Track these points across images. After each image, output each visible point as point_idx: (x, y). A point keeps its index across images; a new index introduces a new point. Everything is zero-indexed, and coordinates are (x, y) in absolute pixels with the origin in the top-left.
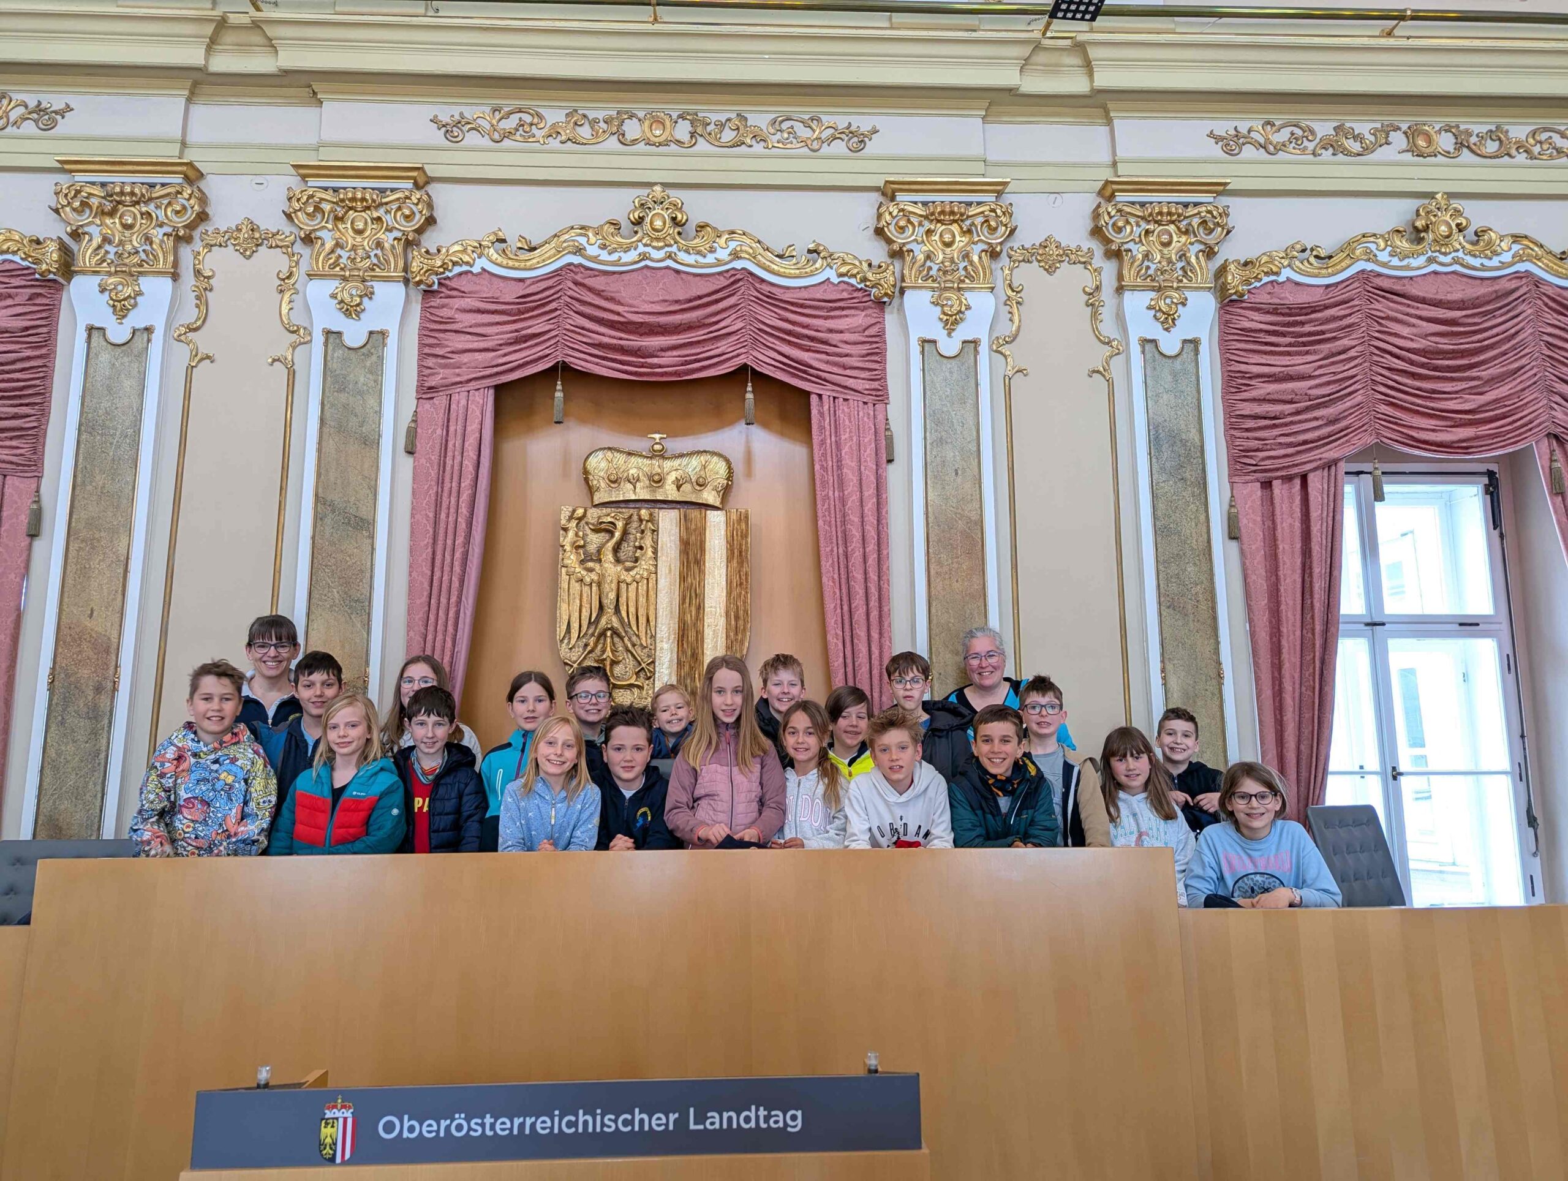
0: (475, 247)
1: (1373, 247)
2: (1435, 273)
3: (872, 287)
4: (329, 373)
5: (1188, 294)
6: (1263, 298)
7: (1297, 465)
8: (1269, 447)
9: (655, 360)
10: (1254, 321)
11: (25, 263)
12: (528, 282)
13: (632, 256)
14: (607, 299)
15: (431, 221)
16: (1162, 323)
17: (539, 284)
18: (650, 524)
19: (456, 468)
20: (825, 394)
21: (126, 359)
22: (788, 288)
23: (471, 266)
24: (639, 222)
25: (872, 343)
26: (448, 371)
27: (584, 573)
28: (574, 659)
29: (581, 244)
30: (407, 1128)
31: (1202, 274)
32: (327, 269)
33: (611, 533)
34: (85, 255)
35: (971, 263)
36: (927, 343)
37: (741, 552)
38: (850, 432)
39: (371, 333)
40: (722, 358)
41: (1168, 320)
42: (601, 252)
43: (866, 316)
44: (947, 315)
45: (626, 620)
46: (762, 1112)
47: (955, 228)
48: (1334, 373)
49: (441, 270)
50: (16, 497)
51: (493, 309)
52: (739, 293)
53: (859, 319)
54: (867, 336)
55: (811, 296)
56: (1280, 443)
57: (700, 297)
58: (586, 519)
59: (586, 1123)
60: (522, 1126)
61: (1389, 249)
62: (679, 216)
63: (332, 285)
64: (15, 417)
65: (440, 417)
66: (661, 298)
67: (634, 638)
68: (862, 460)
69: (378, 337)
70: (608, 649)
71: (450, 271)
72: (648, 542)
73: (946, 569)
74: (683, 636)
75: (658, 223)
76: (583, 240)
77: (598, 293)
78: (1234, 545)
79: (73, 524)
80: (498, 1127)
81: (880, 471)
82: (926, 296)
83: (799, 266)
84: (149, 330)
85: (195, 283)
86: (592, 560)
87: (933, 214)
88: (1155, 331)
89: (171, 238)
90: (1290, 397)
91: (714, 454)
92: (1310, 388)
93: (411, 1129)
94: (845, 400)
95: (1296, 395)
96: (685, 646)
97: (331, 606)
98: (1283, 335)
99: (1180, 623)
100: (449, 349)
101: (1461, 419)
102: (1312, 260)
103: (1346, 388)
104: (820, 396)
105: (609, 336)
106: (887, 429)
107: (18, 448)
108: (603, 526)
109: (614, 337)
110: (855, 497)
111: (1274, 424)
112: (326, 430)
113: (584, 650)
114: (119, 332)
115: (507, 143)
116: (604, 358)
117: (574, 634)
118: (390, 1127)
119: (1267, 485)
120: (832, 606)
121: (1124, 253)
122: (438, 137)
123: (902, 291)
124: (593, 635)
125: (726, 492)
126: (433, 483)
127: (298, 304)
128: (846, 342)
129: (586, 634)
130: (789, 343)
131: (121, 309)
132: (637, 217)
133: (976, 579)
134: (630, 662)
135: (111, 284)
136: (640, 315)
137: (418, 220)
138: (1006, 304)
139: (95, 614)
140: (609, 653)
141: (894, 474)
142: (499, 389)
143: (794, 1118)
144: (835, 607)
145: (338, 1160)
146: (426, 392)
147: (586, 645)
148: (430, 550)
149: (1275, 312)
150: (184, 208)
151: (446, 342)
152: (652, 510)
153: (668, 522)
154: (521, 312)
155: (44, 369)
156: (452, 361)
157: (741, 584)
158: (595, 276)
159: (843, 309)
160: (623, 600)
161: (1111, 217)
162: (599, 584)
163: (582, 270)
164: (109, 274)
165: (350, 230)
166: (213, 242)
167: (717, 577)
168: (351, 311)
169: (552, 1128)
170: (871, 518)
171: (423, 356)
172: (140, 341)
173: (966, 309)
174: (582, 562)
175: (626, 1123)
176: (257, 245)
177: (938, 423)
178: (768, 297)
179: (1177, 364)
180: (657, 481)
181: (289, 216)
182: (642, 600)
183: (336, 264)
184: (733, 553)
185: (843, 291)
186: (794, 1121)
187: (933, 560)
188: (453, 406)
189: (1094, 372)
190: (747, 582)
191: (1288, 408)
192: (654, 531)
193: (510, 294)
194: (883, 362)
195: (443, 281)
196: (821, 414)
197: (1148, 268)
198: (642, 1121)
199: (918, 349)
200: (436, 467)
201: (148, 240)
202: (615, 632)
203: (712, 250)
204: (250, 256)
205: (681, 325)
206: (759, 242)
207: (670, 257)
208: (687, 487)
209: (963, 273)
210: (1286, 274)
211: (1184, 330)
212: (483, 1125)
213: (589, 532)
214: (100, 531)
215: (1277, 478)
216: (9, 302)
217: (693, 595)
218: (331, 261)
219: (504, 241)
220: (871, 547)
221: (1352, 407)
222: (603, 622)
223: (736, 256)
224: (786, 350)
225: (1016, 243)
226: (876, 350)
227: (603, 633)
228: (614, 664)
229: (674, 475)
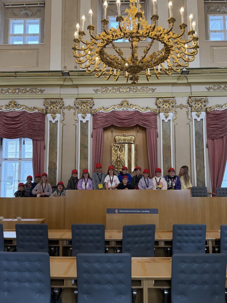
0: (100, 109)
3: (155, 113)
4: (81, 127)
5: (202, 112)
6: (213, 113)
9: (125, 124)
10: (211, 116)
11: (41, 112)
12: (108, 113)
13: (121, 109)
15: (94, 105)
19: (99, 139)
20: (148, 128)
21: (55, 125)
22: (143, 113)
23: (100, 111)
24: (122, 104)
26: (97, 126)
31: (204, 109)
34: (48, 111)
35: (170, 108)
36: (163, 120)
38: (152, 133)
40: (134, 123)
41: (198, 116)
42: (117, 109)
44: (166, 116)
47: (167, 103)
48: (222, 124)
50: (42, 144)
51: (103, 117)
52: (136, 114)
53: (153, 117)
54: (154, 119)
55: (147, 114)
57: (131, 115)
62: (128, 103)
63: (81, 114)
64: (41, 133)
65: (96, 132)
66: (125, 115)
68: (154, 137)
69: (87, 121)
72: (124, 148)
73: (165, 153)
75: (125, 104)
76: (115, 107)
77: (117, 114)
78: (207, 149)
81: (156, 139)
82: (163, 113)
83: (145, 110)
84: (57, 121)
85: (63, 114)
87: (164, 101)
88: (196, 118)
89: (60, 108)
90: (216, 127)
91: (132, 136)
92: (219, 126)
93: (122, 211)
94: (151, 129)
97: (83, 158)
98: (215, 118)
99: (199, 160)
100: (97, 123)
102: (220, 107)
103: (224, 126)
105: (118, 121)
106: (157, 133)
107: (42, 137)
110: (153, 143)
111: (214, 131)
112: (81, 135)
114: (54, 122)
115: (104, 93)
116: (118, 124)
118: (120, 211)
119: (213, 140)
121: (192, 106)
122: (94, 92)
123: (160, 113)
125: (134, 141)
126: (95, 141)
127: (76, 117)
128: (151, 121)
131: (54, 118)
133: (170, 154)
134: (121, 165)
135: (52, 115)
136: (123, 118)
137: (92, 105)
138: (174, 114)
139: (53, 159)
141: (158, 139)
142: (103, 128)
145: (117, 213)
146: (94, 129)
148: (95, 151)
149: (214, 114)
150: (61, 104)
153: (126, 145)
154: (106, 117)
155: (44, 127)
159: (151, 116)
161: (190, 101)
162: (117, 155)
163: (115, 111)
164: (52, 113)
165: (83, 106)
166: (65, 108)
168: (84, 118)
170: (155, 145)
171: (93, 124)
172: (56, 123)
173: (169, 115)
174: (115, 151)
176: (71, 109)
177: (164, 132)
178: (140, 114)
179: (200, 122)
180: (125, 140)
181: (75, 105)
182: (123, 157)
183: (81, 111)
185: (151, 113)
188: (98, 131)
189: (187, 124)
191: (216, 129)
193: (105, 115)
194: (157, 123)
195: (96, 113)
196: (148, 131)
197: (196, 108)
200: (95, 139)
201: (57, 108)
202: (119, 161)
203: (133, 108)
205: (128, 119)
206: (139, 106)
207: (127, 109)
208: (129, 141)
209: (168, 110)
210: (216, 109)
211: (200, 118)
212: (126, 211)
214: (53, 148)
215: (215, 139)
216: (39, 118)
219: (104, 108)
220: (155, 149)
221: (225, 129)
222: (118, 159)
223: (136, 109)
224: (143, 122)
225: (176, 105)
226: (156, 121)
227: (118, 161)
228: (119, 165)
229: (127, 139)
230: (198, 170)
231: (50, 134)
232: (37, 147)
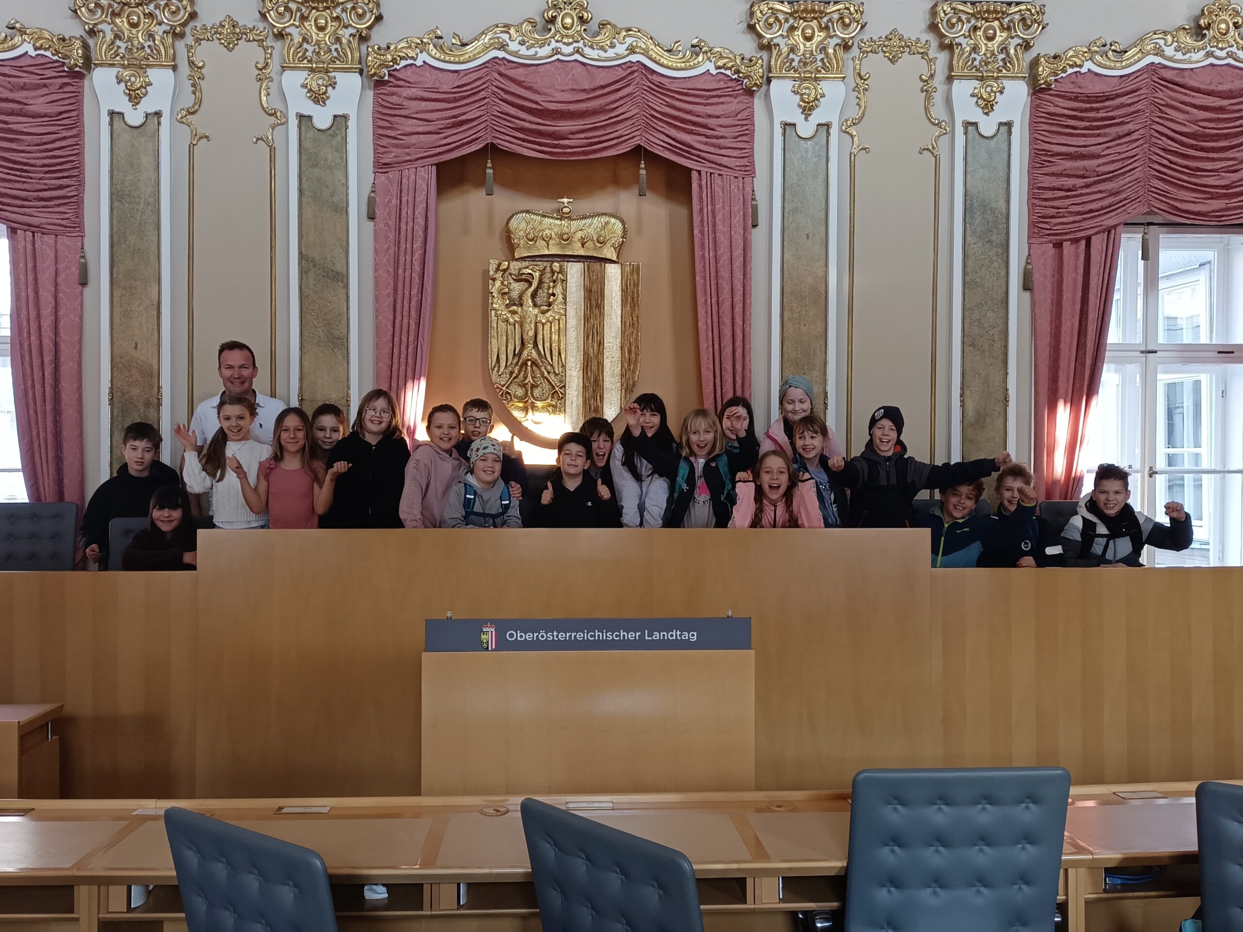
0: (418, 44)
1: (1162, 42)
2: (1212, 65)
3: (744, 78)
4: (303, 151)
5: (1006, 83)
6: (1068, 87)
7: (1082, 230)
8: (1061, 214)
9: (566, 142)
10: (1060, 106)
11: (55, 58)
12: (462, 74)
13: (545, 51)
14: (526, 88)
15: (379, 18)
16: (983, 108)
17: (470, 76)
18: (560, 275)
19: (410, 231)
20: (704, 170)
21: (142, 140)
22: (675, 78)
23: (415, 60)
24: (552, 21)
25: (742, 125)
26: (399, 151)
27: (509, 315)
28: (503, 383)
29: (504, 41)
30: (519, 636)
31: (1019, 65)
32: (296, 61)
33: (530, 284)
34: (100, 49)
35: (827, 54)
36: (788, 126)
37: (633, 298)
38: (723, 202)
39: (335, 116)
40: (620, 140)
41: (988, 107)
42: (520, 47)
43: (739, 102)
44: (805, 102)
45: (543, 353)
46: (678, 633)
47: (814, 24)
48: (1119, 153)
49: (391, 64)
50: (67, 253)
51: (433, 96)
52: (633, 84)
53: (733, 105)
54: (739, 120)
55: (693, 86)
56: (1070, 212)
57: (602, 87)
58: (509, 271)
59: (599, 635)
60: (570, 636)
61: (1175, 44)
62: (585, 15)
63: (301, 76)
64: (61, 187)
65: (395, 189)
66: (570, 87)
67: (549, 367)
68: (732, 226)
69: (341, 120)
70: (529, 375)
71: (398, 64)
72: (558, 290)
73: (796, 315)
74: (587, 366)
75: (568, 21)
77: (519, 83)
78: (1027, 295)
79: (115, 275)
80: (560, 636)
81: (747, 234)
82: (788, 84)
83: (684, 60)
84: (158, 114)
85: (189, 73)
86: (514, 304)
87: (796, 12)
88: (976, 115)
89: (170, 35)
90: (1082, 173)
91: (611, 215)
92: (1098, 166)
93: (521, 637)
94: (719, 175)
95: (1087, 171)
96: (589, 374)
97: (318, 342)
98: (1082, 119)
99: (978, 358)
100: (399, 132)
101: (1217, 193)
102: (1110, 53)
103: (1128, 165)
104: (699, 172)
105: (530, 122)
106: (754, 199)
107: (65, 213)
108: (523, 277)
109: (533, 123)
110: (726, 256)
111: (1067, 196)
112: (304, 199)
113: (511, 376)
114: (135, 117)
116: (524, 140)
117: (503, 364)
118: (511, 636)
119: (1058, 245)
120: (705, 345)
121: (955, 47)
123: (769, 81)
124: (517, 364)
125: (619, 249)
126: (392, 244)
127: (274, 90)
128: (721, 126)
129: (511, 363)
130: (675, 127)
131: (135, 97)
132: (550, 17)
133: (820, 324)
134: (546, 386)
135: (126, 76)
136: (554, 104)
137: (369, 20)
138: (854, 90)
139: (139, 347)
140: (530, 379)
141: (758, 236)
142: (438, 165)
143: (693, 635)
144: (708, 346)
145: (490, 649)
146: (381, 166)
147: (512, 373)
148: (392, 298)
149: (1076, 99)
150: (178, 9)
151: (397, 126)
152: (562, 263)
153: (575, 272)
154: (456, 100)
155: (77, 147)
156: (402, 142)
157: (633, 324)
158: (516, 68)
159: (720, 96)
160: (540, 337)
161: (946, 15)
162: (521, 326)
163: (506, 62)
164: (124, 67)
165: (313, 27)
166: (202, 37)
167: (614, 318)
168: (319, 98)
169: (584, 637)
170: (739, 275)
171: (377, 136)
172: (153, 126)
173: (821, 97)
174: (507, 306)
175: (617, 636)
176: (238, 39)
177: (794, 194)
178: (658, 86)
179: (993, 144)
180: (565, 239)
181: (263, 16)
182: (555, 337)
183: (304, 57)
184: (627, 299)
185: (720, 81)
186: (694, 637)
187: (786, 309)
188: (404, 180)
189: (924, 149)
190: (638, 323)
191: (1080, 182)
192: (563, 280)
193: (447, 84)
194: (751, 141)
195: (392, 72)
196: (700, 187)
197: (974, 59)
198: (624, 635)
199: (780, 131)
200: (393, 231)
201: (151, 36)
202: (534, 363)
203: (612, 46)
204: (233, 49)
205: (587, 111)
206: (651, 38)
207: (578, 52)
208: (589, 244)
209: (820, 64)
210: (1088, 65)
211: (999, 115)
212: (553, 636)
213: (512, 281)
214: (136, 281)
215: (1066, 240)
216: (45, 91)
217: (595, 333)
218: (300, 54)
219: (441, 38)
220: (738, 297)
221: (1130, 182)
222: (525, 353)
223: (632, 50)
224: (673, 132)
225: (865, 37)
226: (746, 131)
227: (525, 364)
228: (533, 387)
229: (579, 234)
230: (971, 414)
231: (115, 196)
232: (35, 266)
